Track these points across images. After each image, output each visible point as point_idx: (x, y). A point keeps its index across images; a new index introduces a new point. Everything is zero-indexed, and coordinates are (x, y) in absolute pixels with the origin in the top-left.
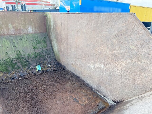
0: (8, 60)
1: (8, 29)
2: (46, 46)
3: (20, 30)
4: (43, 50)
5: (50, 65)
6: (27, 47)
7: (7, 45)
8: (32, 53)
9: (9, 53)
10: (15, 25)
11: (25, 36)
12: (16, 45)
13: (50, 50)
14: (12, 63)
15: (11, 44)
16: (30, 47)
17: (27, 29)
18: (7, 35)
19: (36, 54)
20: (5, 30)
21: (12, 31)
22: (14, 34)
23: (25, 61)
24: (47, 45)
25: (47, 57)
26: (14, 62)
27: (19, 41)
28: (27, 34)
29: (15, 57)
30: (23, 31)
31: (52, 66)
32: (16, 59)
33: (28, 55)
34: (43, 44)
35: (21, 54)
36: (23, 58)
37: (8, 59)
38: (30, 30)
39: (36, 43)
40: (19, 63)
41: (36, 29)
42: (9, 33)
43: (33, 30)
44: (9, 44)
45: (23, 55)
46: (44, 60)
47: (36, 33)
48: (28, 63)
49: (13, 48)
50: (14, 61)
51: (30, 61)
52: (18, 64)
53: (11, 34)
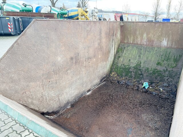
4: (167, 70)
11: (156, 49)
14: (128, 70)
20: (139, 39)
22: (146, 45)
25: (167, 80)
26: (131, 70)
31: (164, 91)
33: (146, 69)
38: (165, 43)
48: (141, 76)
50: (131, 69)
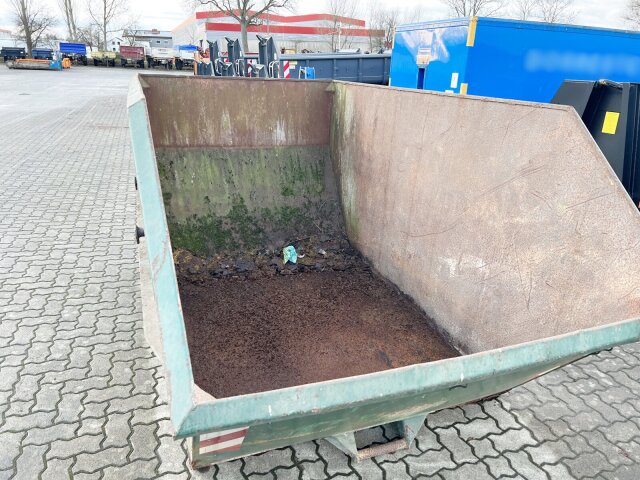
0: (209, 220)
1: (218, 128)
2: (320, 188)
3: (251, 132)
4: (310, 202)
5: (324, 253)
6: (264, 188)
7: (210, 175)
8: (276, 208)
9: (214, 199)
10: (238, 117)
11: (263, 154)
12: (235, 179)
13: (332, 205)
14: (218, 229)
15: (221, 174)
16: (272, 187)
17: (271, 131)
18: (213, 146)
19: (288, 211)
20: (210, 131)
21: (228, 136)
22: (233, 146)
23: (254, 228)
24: (324, 186)
25: (321, 226)
26: (225, 227)
27: (245, 167)
28: (270, 148)
29: (227, 212)
30: (258, 138)
31: (332, 254)
32: (229, 221)
33: (264, 212)
34: (312, 181)
35: (245, 206)
36: (249, 219)
37: (209, 216)
38: (280, 135)
39: (291, 178)
40: (237, 232)
41: (296, 131)
42: (221, 143)
43: (287, 137)
44: (217, 173)
45: (250, 209)
46: (309, 233)
47: (295, 145)
48: (261, 235)
49: (227, 186)
50: (223, 225)
51: (268, 230)
52: (234, 235)
53: (225, 145)
